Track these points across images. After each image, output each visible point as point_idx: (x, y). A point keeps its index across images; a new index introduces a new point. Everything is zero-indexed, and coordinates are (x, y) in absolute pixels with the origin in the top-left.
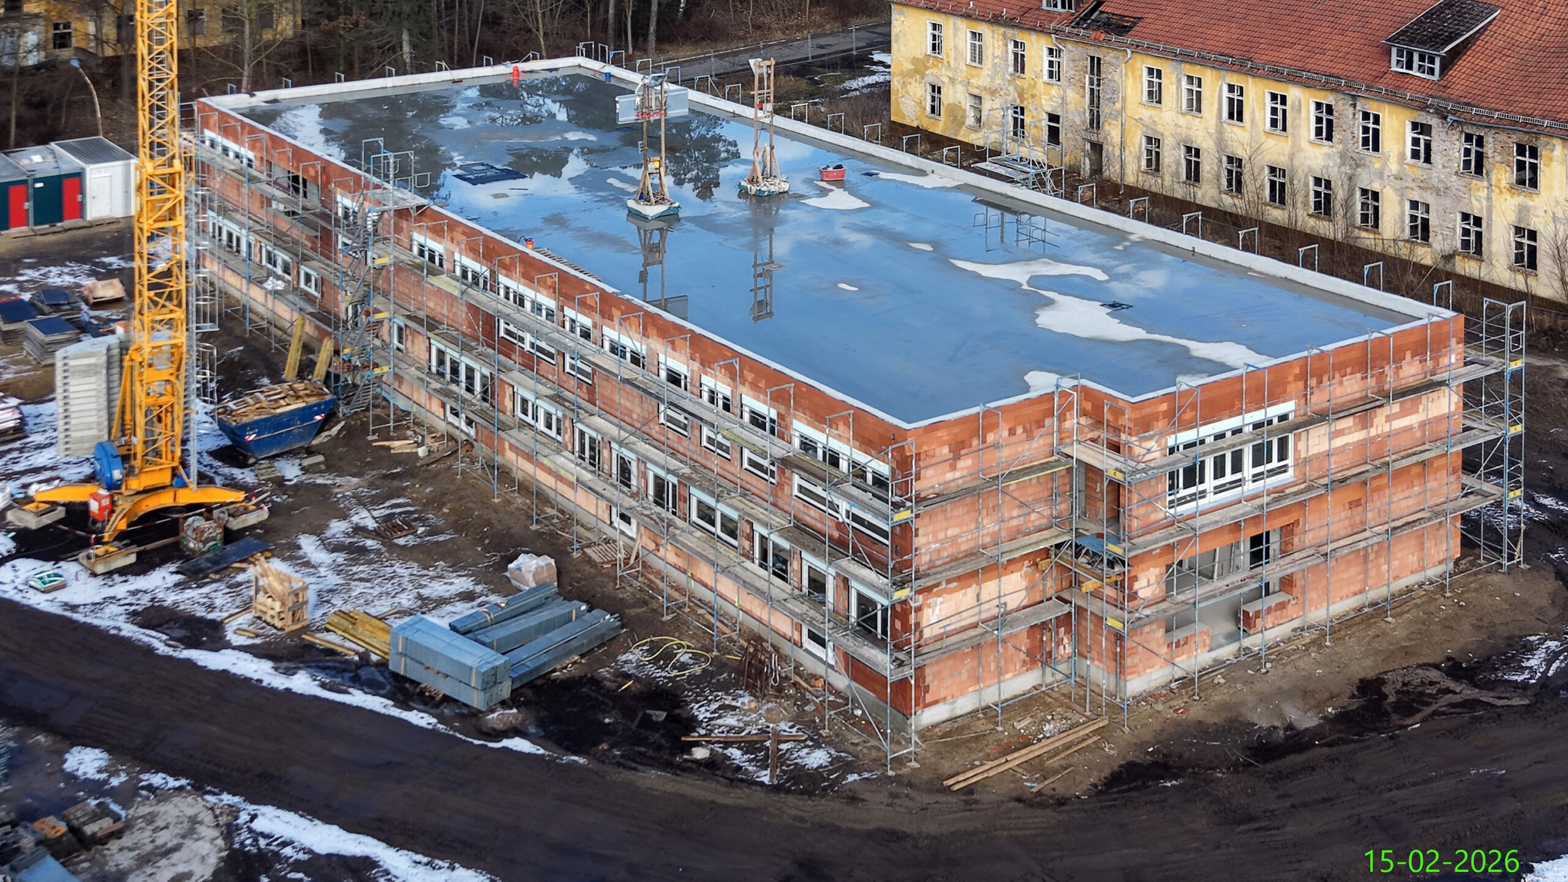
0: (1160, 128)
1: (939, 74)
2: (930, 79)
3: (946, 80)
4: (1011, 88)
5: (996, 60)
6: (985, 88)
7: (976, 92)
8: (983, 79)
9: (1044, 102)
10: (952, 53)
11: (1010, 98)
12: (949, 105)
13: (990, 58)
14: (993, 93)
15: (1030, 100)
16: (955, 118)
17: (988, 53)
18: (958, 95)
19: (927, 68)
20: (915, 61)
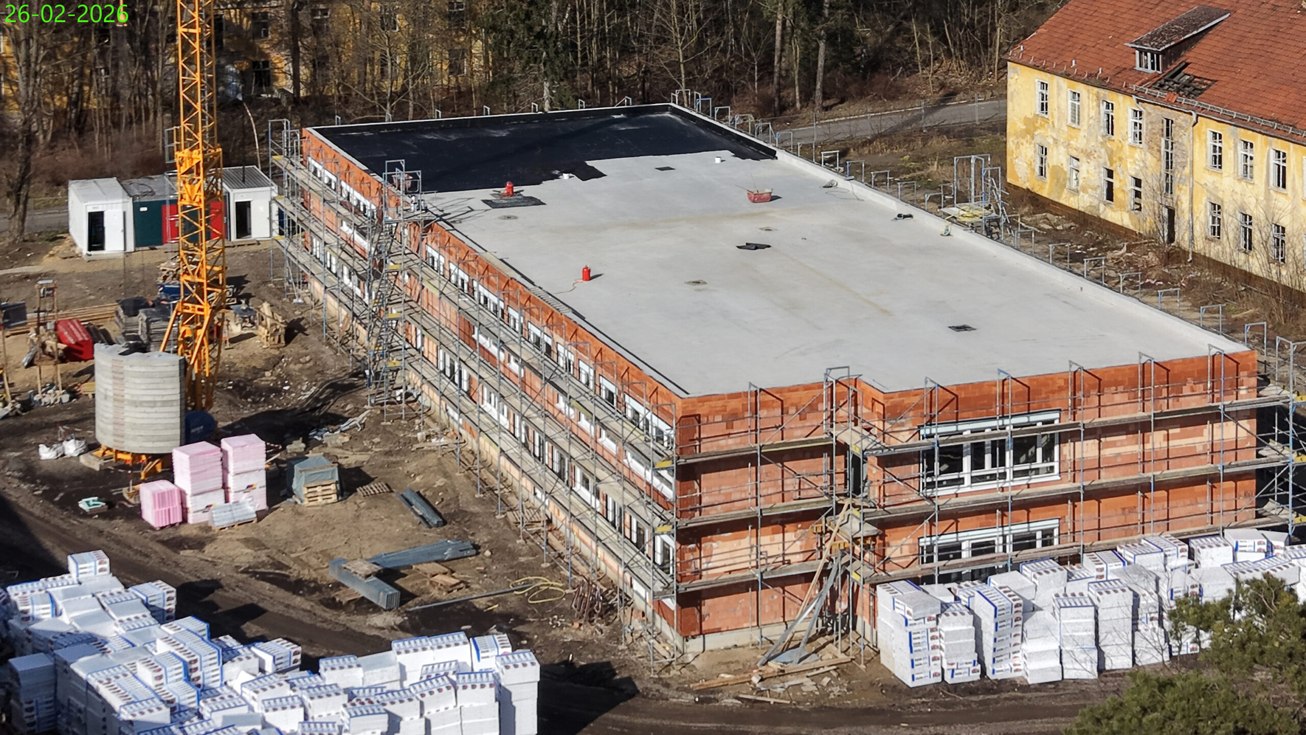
0: (1220, 195)
1: (1045, 135)
2: (1038, 140)
3: (1051, 141)
4: (1103, 151)
5: (1091, 121)
6: (1082, 151)
7: (1075, 154)
8: (1080, 142)
9: (1129, 165)
10: (1056, 113)
11: (1102, 161)
12: (1053, 166)
13: (1086, 119)
14: (1089, 155)
15: (1118, 163)
16: (1058, 179)
17: (1084, 114)
18: (1061, 157)
19: (1036, 128)
20: (1027, 121)
